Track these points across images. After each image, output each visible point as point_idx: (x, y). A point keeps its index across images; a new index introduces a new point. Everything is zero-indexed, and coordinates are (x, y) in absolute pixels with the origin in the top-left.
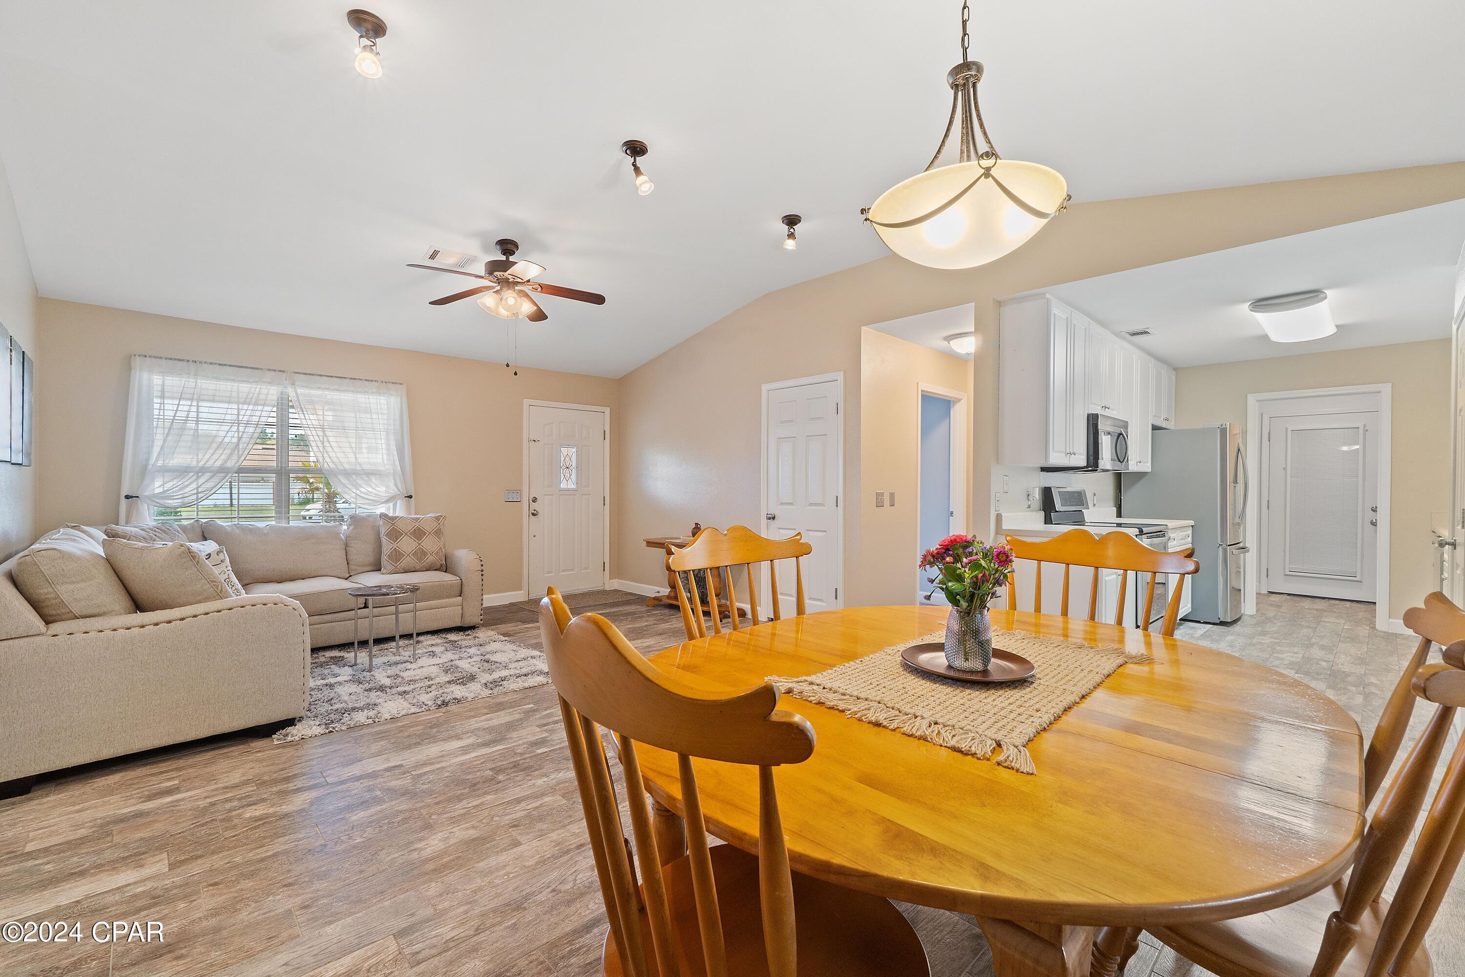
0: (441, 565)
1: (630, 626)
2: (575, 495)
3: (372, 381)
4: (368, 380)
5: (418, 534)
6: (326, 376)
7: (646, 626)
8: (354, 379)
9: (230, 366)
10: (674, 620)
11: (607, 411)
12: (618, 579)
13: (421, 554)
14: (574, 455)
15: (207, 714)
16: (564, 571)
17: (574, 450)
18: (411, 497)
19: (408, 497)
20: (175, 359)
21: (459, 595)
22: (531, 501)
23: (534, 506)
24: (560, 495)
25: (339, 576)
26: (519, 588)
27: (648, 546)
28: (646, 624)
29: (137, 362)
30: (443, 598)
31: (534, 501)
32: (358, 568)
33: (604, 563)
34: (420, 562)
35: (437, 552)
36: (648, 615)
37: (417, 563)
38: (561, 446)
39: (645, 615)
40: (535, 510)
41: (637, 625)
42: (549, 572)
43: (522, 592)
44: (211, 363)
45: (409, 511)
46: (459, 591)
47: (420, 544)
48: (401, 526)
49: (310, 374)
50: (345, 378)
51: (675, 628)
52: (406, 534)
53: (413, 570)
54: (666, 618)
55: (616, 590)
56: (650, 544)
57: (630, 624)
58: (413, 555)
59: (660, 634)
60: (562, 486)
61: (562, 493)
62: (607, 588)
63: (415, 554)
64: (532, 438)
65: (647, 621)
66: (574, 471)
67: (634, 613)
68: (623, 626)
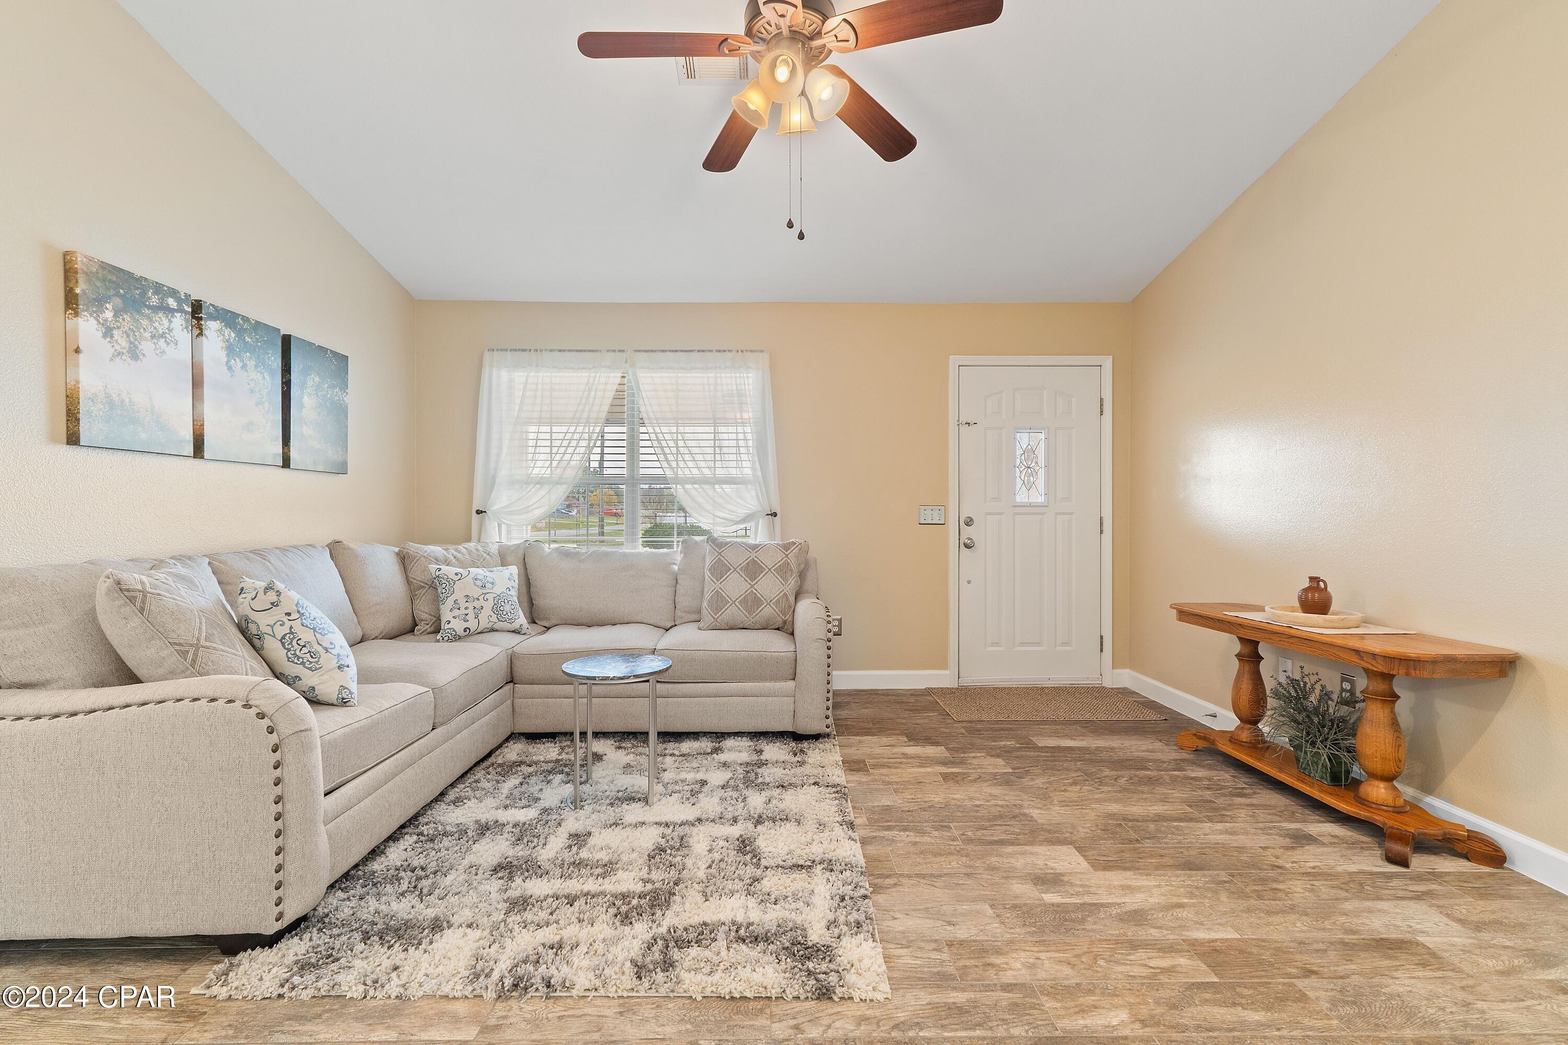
0: (785, 622)
1: (1114, 808)
2: (1043, 514)
3: (724, 351)
4: (720, 351)
5: (753, 570)
6: (670, 351)
7: (1159, 818)
8: (703, 351)
9: (570, 351)
10: (1242, 813)
11: (1108, 362)
12: (1130, 668)
13: (752, 601)
14: (1042, 444)
15: (118, 896)
16: (1022, 644)
17: (1042, 436)
18: (775, 515)
19: (771, 515)
20: (519, 350)
21: (791, 677)
22: (962, 524)
23: (967, 532)
24: (1017, 514)
25: (659, 624)
26: (944, 665)
27: (1180, 619)
28: (1158, 809)
29: (487, 356)
30: (766, 680)
31: (967, 524)
32: (683, 615)
33: (1102, 637)
34: (750, 615)
35: (778, 601)
36: (1174, 779)
37: (746, 616)
38: (1018, 430)
39: (1166, 776)
40: (969, 539)
41: (1136, 809)
42: (995, 644)
43: (947, 672)
44: (551, 351)
45: (772, 535)
46: (791, 671)
47: (752, 586)
48: (731, 557)
49: (652, 351)
50: (692, 351)
51: (1241, 849)
52: (735, 570)
53: (741, 626)
54: (1221, 801)
55: (1125, 689)
56: (1186, 615)
57: (1117, 801)
58: (740, 602)
59: (1190, 866)
60: (1018, 499)
61: (1018, 510)
62: (1108, 683)
63: (744, 602)
64: (963, 419)
65: (1164, 800)
66: (1042, 473)
67: (1139, 764)
68: (1098, 801)
